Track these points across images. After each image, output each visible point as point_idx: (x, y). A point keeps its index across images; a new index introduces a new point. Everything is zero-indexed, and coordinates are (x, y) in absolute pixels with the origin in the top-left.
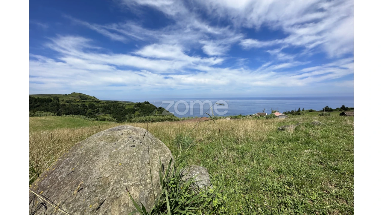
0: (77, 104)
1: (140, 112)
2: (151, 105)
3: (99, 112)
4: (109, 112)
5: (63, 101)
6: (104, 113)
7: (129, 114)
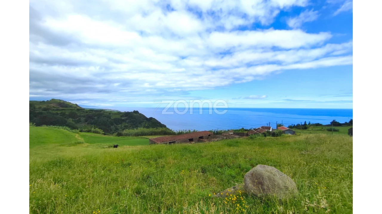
0: (56, 112)
1: (129, 122)
2: (141, 114)
3: (80, 121)
4: (92, 122)
5: (40, 108)
6: (86, 123)
7: (115, 125)
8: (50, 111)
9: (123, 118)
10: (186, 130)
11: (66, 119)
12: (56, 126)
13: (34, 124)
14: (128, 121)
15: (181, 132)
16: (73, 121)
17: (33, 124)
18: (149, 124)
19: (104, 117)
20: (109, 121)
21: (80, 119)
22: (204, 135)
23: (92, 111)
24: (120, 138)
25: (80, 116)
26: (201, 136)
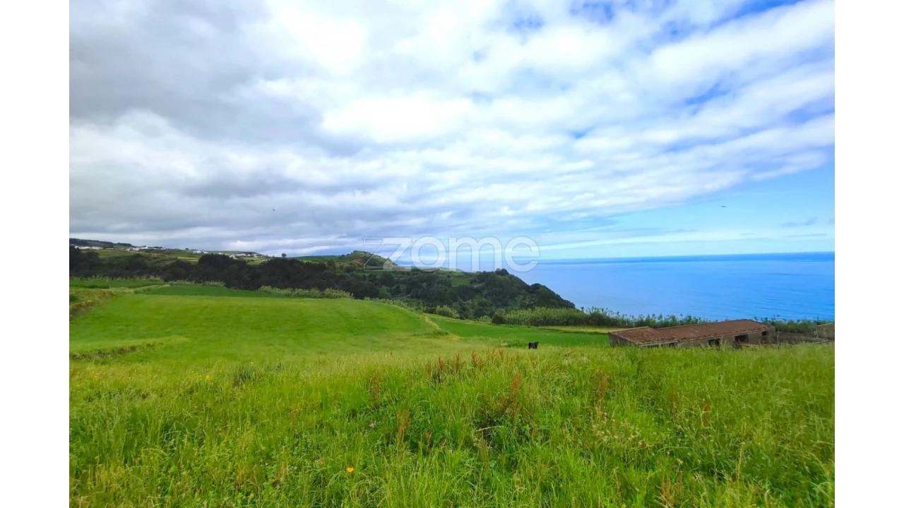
0: (363, 274)
1: (487, 295)
2: (512, 277)
3: (400, 292)
4: (419, 293)
5: (341, 267)
6: (409, 295)
7: (461, 300)
8: (355, 273)
9: (475, 286)
10: (661, 317)
11: (377, 287)
12: (384, 300)
13: (352, 294)
14: (485, 292)
15: (644, 319)
16: (388, 291)
17: (350, 295)
18: (533, 300)
19: (438, 283)
20: (448, 292)
21: (398, 287)
22: (749, 332)
23: (416, 271)
24: (502, 327)
25: (398, 282)
26: (741, 333)
